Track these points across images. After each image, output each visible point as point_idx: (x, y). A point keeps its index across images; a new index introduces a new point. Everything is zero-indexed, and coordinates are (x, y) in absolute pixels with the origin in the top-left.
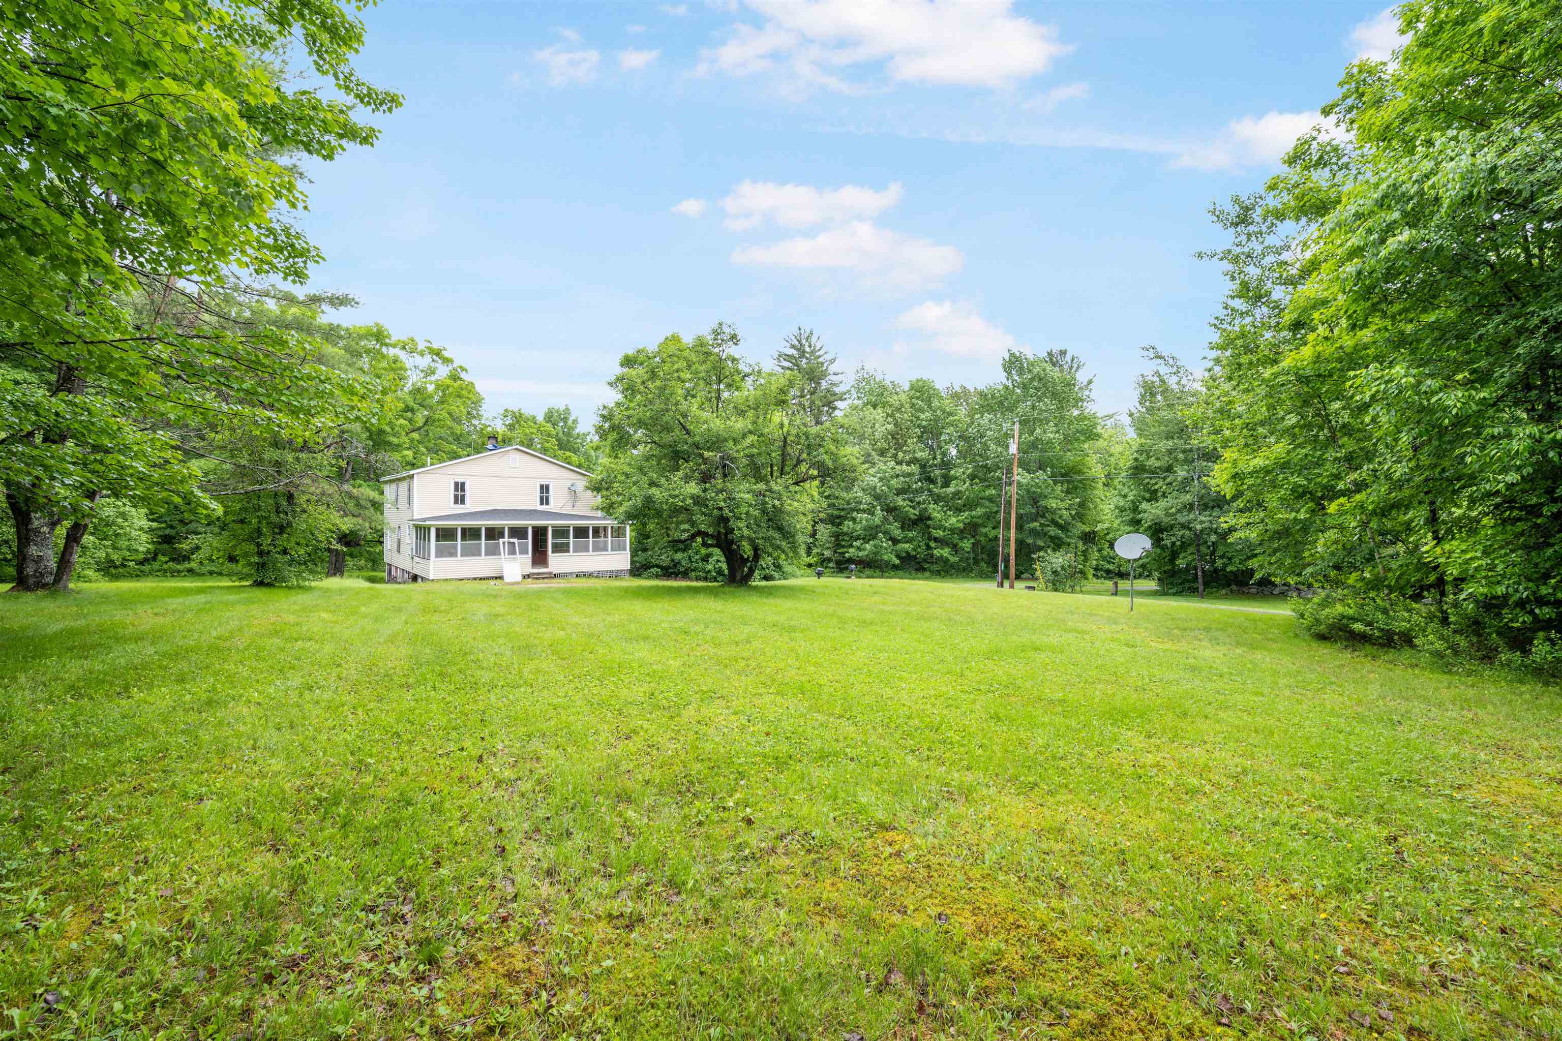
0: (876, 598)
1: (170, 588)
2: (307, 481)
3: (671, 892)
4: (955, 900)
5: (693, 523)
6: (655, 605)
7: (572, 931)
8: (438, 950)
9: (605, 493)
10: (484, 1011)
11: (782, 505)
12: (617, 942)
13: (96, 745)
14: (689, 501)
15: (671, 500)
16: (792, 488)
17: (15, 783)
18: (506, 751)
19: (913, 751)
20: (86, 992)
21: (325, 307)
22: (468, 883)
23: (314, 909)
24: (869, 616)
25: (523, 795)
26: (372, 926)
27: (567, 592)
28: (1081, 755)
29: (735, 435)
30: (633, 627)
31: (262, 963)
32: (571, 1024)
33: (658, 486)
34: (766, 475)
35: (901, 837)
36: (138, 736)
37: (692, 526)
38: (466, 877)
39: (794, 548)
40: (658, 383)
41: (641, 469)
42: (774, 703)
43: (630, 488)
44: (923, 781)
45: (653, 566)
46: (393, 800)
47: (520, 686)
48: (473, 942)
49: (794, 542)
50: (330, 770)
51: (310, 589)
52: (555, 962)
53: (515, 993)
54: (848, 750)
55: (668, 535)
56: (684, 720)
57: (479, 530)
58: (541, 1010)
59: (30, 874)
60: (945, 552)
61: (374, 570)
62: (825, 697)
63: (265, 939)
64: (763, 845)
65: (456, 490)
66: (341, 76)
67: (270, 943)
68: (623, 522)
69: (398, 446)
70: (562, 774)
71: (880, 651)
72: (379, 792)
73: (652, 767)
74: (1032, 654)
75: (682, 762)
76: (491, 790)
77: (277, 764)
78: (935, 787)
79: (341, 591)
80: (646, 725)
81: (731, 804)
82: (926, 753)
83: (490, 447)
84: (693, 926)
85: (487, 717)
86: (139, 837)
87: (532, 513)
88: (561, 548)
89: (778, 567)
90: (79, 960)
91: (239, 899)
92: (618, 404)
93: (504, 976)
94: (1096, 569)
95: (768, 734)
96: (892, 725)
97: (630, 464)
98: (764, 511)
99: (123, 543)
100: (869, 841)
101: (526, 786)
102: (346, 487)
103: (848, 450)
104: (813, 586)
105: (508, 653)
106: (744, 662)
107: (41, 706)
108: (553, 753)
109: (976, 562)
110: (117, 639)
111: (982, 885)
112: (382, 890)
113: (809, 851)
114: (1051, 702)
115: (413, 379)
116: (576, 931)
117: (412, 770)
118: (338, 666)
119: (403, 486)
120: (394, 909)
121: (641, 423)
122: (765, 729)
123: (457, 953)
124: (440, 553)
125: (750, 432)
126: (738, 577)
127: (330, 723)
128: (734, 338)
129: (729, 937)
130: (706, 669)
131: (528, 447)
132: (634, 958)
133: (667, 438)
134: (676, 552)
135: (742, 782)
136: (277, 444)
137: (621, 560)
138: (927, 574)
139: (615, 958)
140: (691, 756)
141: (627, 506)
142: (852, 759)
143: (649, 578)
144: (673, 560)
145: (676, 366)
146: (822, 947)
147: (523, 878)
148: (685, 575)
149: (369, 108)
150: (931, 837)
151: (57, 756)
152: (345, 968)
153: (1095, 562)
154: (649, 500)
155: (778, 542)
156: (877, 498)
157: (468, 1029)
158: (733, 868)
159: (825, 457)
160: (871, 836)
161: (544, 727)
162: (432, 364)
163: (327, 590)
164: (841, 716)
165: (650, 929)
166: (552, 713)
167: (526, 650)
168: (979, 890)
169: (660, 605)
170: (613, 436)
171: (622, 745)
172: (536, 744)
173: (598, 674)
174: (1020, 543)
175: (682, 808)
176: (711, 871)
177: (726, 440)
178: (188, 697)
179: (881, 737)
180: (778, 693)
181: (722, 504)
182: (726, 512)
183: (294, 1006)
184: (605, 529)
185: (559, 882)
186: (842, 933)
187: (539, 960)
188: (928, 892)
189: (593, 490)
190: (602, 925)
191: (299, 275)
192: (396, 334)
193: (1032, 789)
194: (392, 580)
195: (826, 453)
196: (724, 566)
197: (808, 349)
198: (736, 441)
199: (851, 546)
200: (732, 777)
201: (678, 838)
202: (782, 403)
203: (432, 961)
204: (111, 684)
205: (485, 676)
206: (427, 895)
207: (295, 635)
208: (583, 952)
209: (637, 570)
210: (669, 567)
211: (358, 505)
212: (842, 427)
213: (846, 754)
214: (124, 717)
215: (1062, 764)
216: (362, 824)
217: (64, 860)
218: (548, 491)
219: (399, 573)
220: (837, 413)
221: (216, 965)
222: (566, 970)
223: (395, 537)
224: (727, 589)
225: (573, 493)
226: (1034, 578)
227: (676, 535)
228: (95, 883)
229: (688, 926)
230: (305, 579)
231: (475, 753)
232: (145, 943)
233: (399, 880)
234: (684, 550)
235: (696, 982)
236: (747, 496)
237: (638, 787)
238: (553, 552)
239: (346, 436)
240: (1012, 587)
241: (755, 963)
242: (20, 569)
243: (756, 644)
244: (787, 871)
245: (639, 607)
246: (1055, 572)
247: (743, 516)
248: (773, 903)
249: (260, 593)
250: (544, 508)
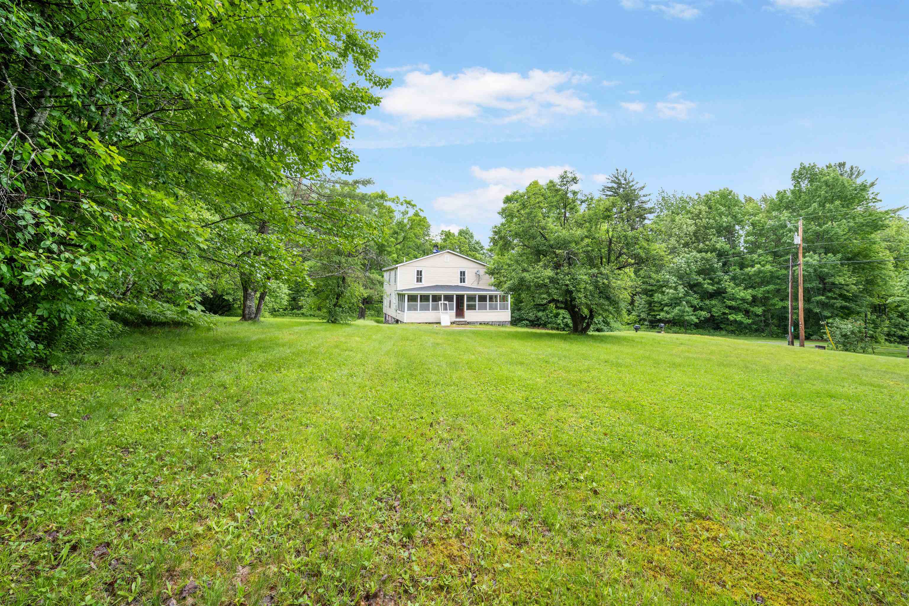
0: (682, 348)
1: (296, 322)
2: (350, 271)
3: (544, 528)
4: (770, 587)
5: (549, 294)
6: (526, 344)
7: (485, 539)
8: (413, 531)
9: (496, 276)
10: (437, 575)
11: (609, 283)
12: (512, 553)
13: (268, 394)
14: (547, 281)
15: (536, 280)
16: (617, 272)
17: (241, 407)
18: (445, 422)
19: (721, 463)
20: (263, 513)
21: (360, 186)
22: (427, 496)
23: (354, 494)
24: (678, 360)
25: (454, 450)
26: (380, 509)
27: (474, 333)
28: (889, 490)
29: (576, 239)
30: (514, 356)
31: (332, 517)
32: (487, 598)
33: (528, 271)
34: (597, 264)
35: (716, 527)
36: (284, 391)
37: (549, 296)
38: (426, 492)
39: (618, 311)
40: (527, 210)
41: (517, 261)
42: (608, 413)
43: (511, 273)
44: (732, 486)
45: (524, 320)
46: (389, 441)
47: (451, 386)
48: (430, 531)
49: (618, 308)
50: (360, 420)
51: (350, 325)
52: (476, 556)
53: (454, 569)
54: (667, 454)
55: (534, 301)
56: (548, 417)
57: (429, 296)
58: (469, 584)
59: (245, 450)
60: (739, 317)
61: (378, 317)
62: (647, 414)
63: (333, 504)
64: (607, 510)
65: (418, 275)
66: (368, 75)
67: (335, 507)
68: (506, 293)
69: (390, 252)
70: (475, 440)
71: (688, 386)
72: (383, 435)
73: (529, 444)
74: (829, 401)
75: (548, 445)
76: (437, 444)
77: (338, 413)
78: (743, 492)
79: (365, 327)
80: (524, 418)
81: (582, 478)
82: (733, 466)
83: (435, 251)
84: (560, 555)
85: (434, 401)
86: (284, 441)
87: (456, 287)
88: (471, 307)
89: (607, 323)
90: (261, 496)
91: (323, 480)
92: (502, 225)
93: (448, 557)
94: (888, 335)
95: (606, 434)
96: (702, 441)
97: (510, 259)
98: (596, 287)
99: (278, 301)
100: (689, 524)
101: (456, 444)
102: (367, 274)
103: (656, 246)
104: (633, 337)
105: (444, 366)
106: (586, 384)
107: (250, 373)
108: (470, 427)
109: (767, 325)
110: (277, 345)
111: (795, 581)
112: (385, 490)
113: (641, 522)
114: (851, 441)
115: (398, 216)
116: (488, 539)
117: (398, 426)
118: (364, 365)
119: (393, 273)
120: (390, 502)
121: (517, 235)
122: (603, 430)
123: (422, 536)
124: (409, 309)
125: (586, 237)
126: (580, 329)
127: (360, 395)
128: (574, 180)
129: (586, 569)
130: (561, 386)
131: (453, 251)
132: (523, 566)
133: (533, 243)
134: (539, 311)
135: (589, 464)
136: (339, 253)
137: (506, 315)
138: (724, 332)
139: (511, 564)
140: (554, 441)
141: (509, 284)
142: (671, 461)
143: (522, 327)
144: (536, 317)
145: (537, 200)
146: (655, 595)
147: (456, 499)
148: (544, 326)
149: (379, 87)
150: (743, 532)
151: (255, 397)
152: (368, 530)
153: (886, 329)
154: (522, 280)
155: (607, 307)
156: (680, 278)
157: (429, 583)
158: (586, 522)
159: (639, 251)
160: (691, 521)
161: (465, 410)
162: (407, 209)
163: (358, 326)
164: (659, 429)
165: (532, 550)
166: (469, 403)
167: (454, 365)
168: (791, 584)
169: (529, 344)
170: (501, 242)
171: (510, 428)
172: (460, 421)
173: (494, 383)
174: (808, 313)
175: (549, 474)
176: (571, 521)
177: (570, 242)
178: (303, 375)
179: (693, 448)
180: (611, 408)
181: (568, 282)
182: (571, 287)
183: (346, 545)
184: (496, 296)
185: (476, 506)
186: (672, 588)
187: (466, 552)
188: (744, 575)
189: (489, 274)
190: (503, 539)
191: (348, 170)
192: (390, 195)
193: (838, 511)
194: (386, 322)
195: (640, 248)
196: (570, 322)
197: (623, 182)
198: (577, 243)
199: (662, 310)
200: (582, 460)
201: (547, 494)
202: (607, 218)
203: (409, 537)
204: (274, 366)
205: (433, 378)
206: (407, 499)
207: (345, 348)
208: (492, 554)
209: (515, 322)
210: (534, 321)
211: (373, 283)
212: (651, 230)
213: (666, 457)
214: (279, 382)
215: (869, 495)
216: (375, 451)
217: (257, 446)
218: (464, 275)
219: (390, 318)
220: (646, 221)
221: (313, 513)
222: (483, 563)
223: (388, 299)
224: (572, 336)
225: (478, 276)
226: (822, 340)
227: (539, 301)
228: (268, 460)
229: (557, 554)
230: (348, 320)
231: (430, 421)
232: (286, 494)
233: (393, 487)
234: (543, 311)
235: (564, 595)
236: (586, 277)
237: (521, 456)
238: (467, 309)
239: (368, 248)
240: (802, 345)
241: (606, 593)
242: (244, 311)
243: (594, 373)
244: (625, 532)
245: (516, 344)
246: (845, 336)
247: (582, 290)
248: (616, 553)
249: (330, 326)
250: (463, 284)
